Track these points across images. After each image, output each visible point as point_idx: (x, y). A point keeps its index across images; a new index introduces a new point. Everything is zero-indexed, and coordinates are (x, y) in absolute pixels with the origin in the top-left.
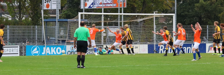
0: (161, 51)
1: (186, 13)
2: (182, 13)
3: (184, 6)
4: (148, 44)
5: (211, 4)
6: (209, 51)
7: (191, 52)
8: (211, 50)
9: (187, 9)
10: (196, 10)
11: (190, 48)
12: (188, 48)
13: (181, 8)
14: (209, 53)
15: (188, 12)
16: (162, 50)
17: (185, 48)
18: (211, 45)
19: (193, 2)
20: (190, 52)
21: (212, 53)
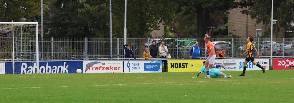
0: (23, 71)
1: (68, 21)
2: (62, 21)
3: (65, 12)
4: (5, 62)
5: (99, 10)
6: (87, 71)
7: (63, 73)
8: (89, 70)
9: (69, 16)
10: (80, 18)
11: (61, 67)
12: (59, 67)
13: (61, 15)
14: (86, 73)
15: (70, 19)
16: (24, 69)
17: (55, 67)
18: (89, 63)
19: (76, 7)
20: (61, 72)
21: (90, 73)
